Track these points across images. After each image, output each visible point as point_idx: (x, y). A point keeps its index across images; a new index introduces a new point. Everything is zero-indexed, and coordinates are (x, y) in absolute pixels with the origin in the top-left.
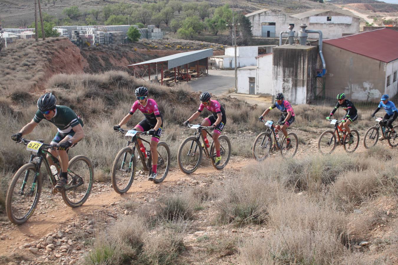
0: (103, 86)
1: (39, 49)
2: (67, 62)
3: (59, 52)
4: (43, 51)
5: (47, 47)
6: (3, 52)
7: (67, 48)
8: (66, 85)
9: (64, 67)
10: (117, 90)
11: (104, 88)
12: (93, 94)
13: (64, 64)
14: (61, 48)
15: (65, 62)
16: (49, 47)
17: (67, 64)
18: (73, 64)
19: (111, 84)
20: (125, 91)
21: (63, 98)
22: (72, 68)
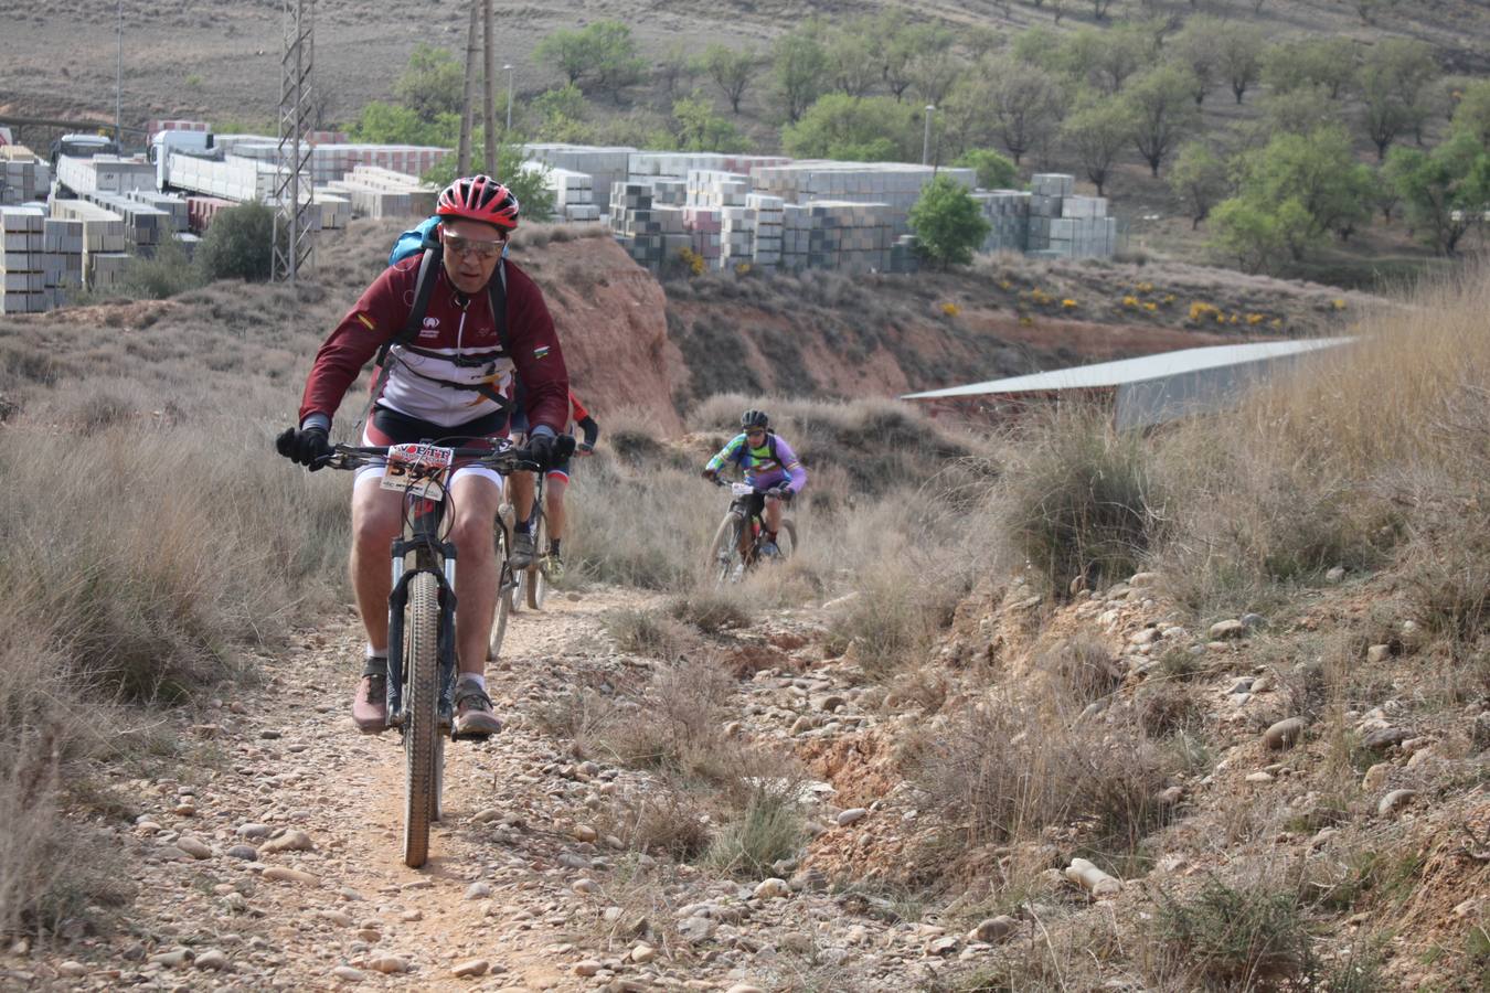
2: (598, 353)
3: (563, 302)
6: (307, 284)
7: (603, 283)
9: (586, 377)
10: (885, 453)
13: (587, 361)
14: (574, 278)
15: (590, 352)
17: (598, 363)
18: (628, 365)
22: (621, 386)
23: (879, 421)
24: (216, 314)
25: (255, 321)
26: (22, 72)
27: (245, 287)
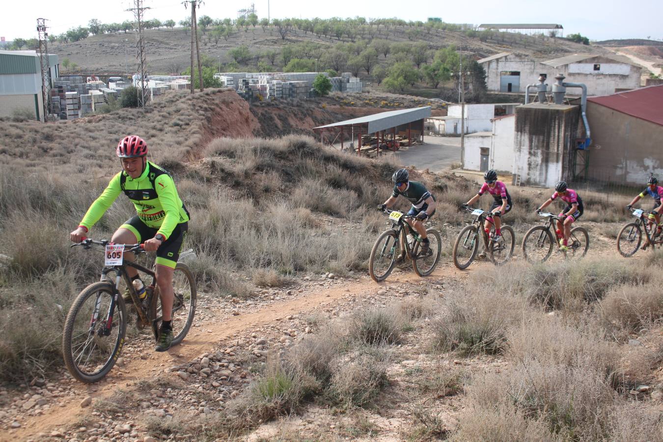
0: (280, 155)
1: (195, 103)
2: (231, 122)
3: (221, 108)
4: (200, 106)
5: (206, 101)
6: (148, 108)
7: (232, 103)
8: (230, 154)
9: (227, 128)
10: (299, 161)
11: (281, 158)
12: (266, 166)
13: (228, 124)
14: (224, 102)
15: (229, 121)
16: (209, 102)
17: (231, 124)
18: (239, 124)
19: (292, 152)
20: (309, 162)
21: (226, 171)
22: (238, 130)
23: (295, 145)
24: (119, 118)
25: (130, 119)
27: (130, 109)
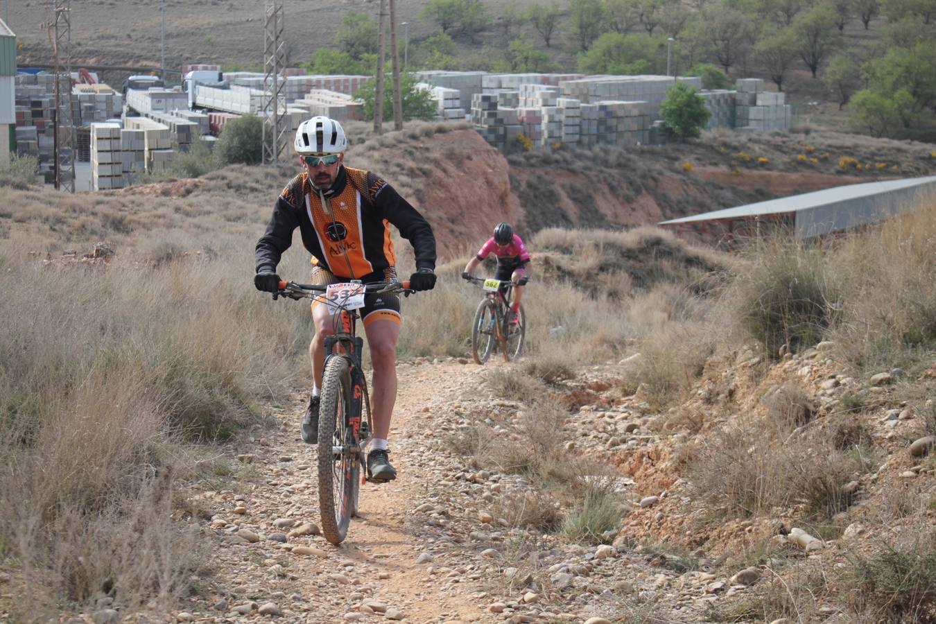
1: (387, 158)
2: (468, 202)
3: (444, 170)
4: (399, 165)
5: (411, 153)
6: (286, 165)
7: (469, 158)
8: (565, 249)
9: (460, 217)
12: (610, 265)
13: (460, 207)
14: (451, 156)
15: (462, 202)
16: (417, 154)
17: (468, 209)
18: (486, 209)
22: (482, 223)
23: (647, 242)
24: (229, 186)
25: (253, 190)
26: (102, 37)
27: (247, 169)
